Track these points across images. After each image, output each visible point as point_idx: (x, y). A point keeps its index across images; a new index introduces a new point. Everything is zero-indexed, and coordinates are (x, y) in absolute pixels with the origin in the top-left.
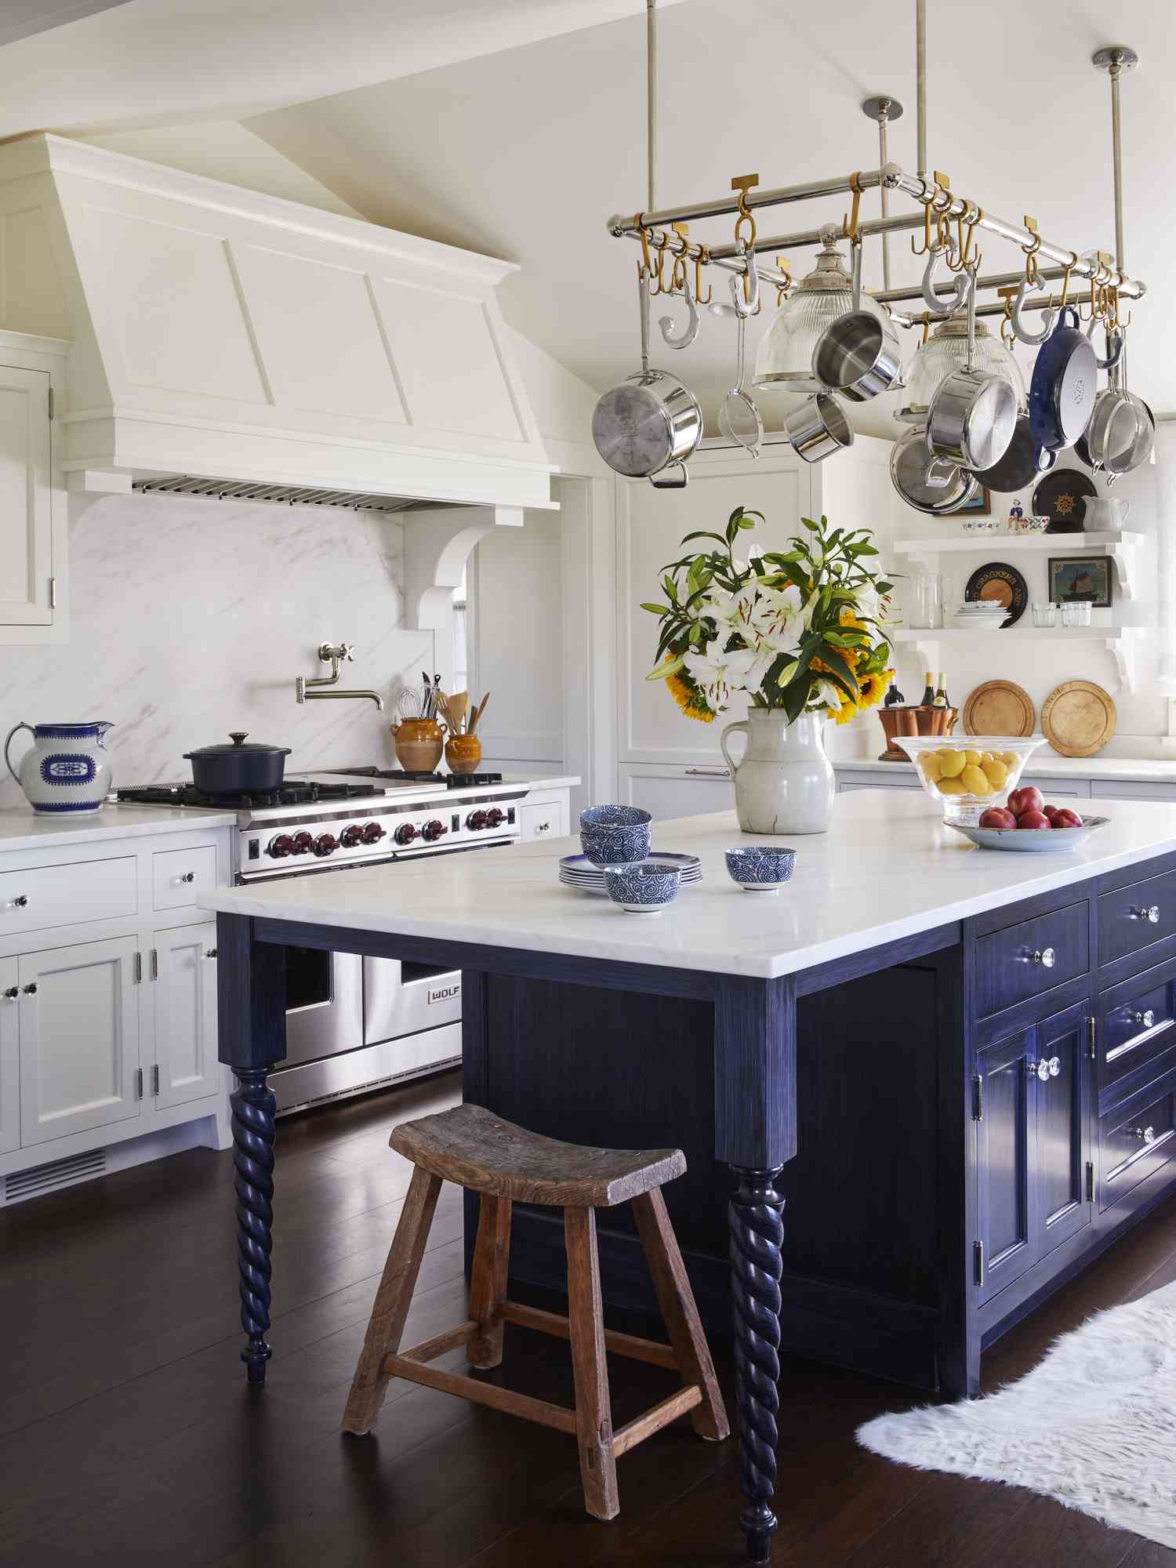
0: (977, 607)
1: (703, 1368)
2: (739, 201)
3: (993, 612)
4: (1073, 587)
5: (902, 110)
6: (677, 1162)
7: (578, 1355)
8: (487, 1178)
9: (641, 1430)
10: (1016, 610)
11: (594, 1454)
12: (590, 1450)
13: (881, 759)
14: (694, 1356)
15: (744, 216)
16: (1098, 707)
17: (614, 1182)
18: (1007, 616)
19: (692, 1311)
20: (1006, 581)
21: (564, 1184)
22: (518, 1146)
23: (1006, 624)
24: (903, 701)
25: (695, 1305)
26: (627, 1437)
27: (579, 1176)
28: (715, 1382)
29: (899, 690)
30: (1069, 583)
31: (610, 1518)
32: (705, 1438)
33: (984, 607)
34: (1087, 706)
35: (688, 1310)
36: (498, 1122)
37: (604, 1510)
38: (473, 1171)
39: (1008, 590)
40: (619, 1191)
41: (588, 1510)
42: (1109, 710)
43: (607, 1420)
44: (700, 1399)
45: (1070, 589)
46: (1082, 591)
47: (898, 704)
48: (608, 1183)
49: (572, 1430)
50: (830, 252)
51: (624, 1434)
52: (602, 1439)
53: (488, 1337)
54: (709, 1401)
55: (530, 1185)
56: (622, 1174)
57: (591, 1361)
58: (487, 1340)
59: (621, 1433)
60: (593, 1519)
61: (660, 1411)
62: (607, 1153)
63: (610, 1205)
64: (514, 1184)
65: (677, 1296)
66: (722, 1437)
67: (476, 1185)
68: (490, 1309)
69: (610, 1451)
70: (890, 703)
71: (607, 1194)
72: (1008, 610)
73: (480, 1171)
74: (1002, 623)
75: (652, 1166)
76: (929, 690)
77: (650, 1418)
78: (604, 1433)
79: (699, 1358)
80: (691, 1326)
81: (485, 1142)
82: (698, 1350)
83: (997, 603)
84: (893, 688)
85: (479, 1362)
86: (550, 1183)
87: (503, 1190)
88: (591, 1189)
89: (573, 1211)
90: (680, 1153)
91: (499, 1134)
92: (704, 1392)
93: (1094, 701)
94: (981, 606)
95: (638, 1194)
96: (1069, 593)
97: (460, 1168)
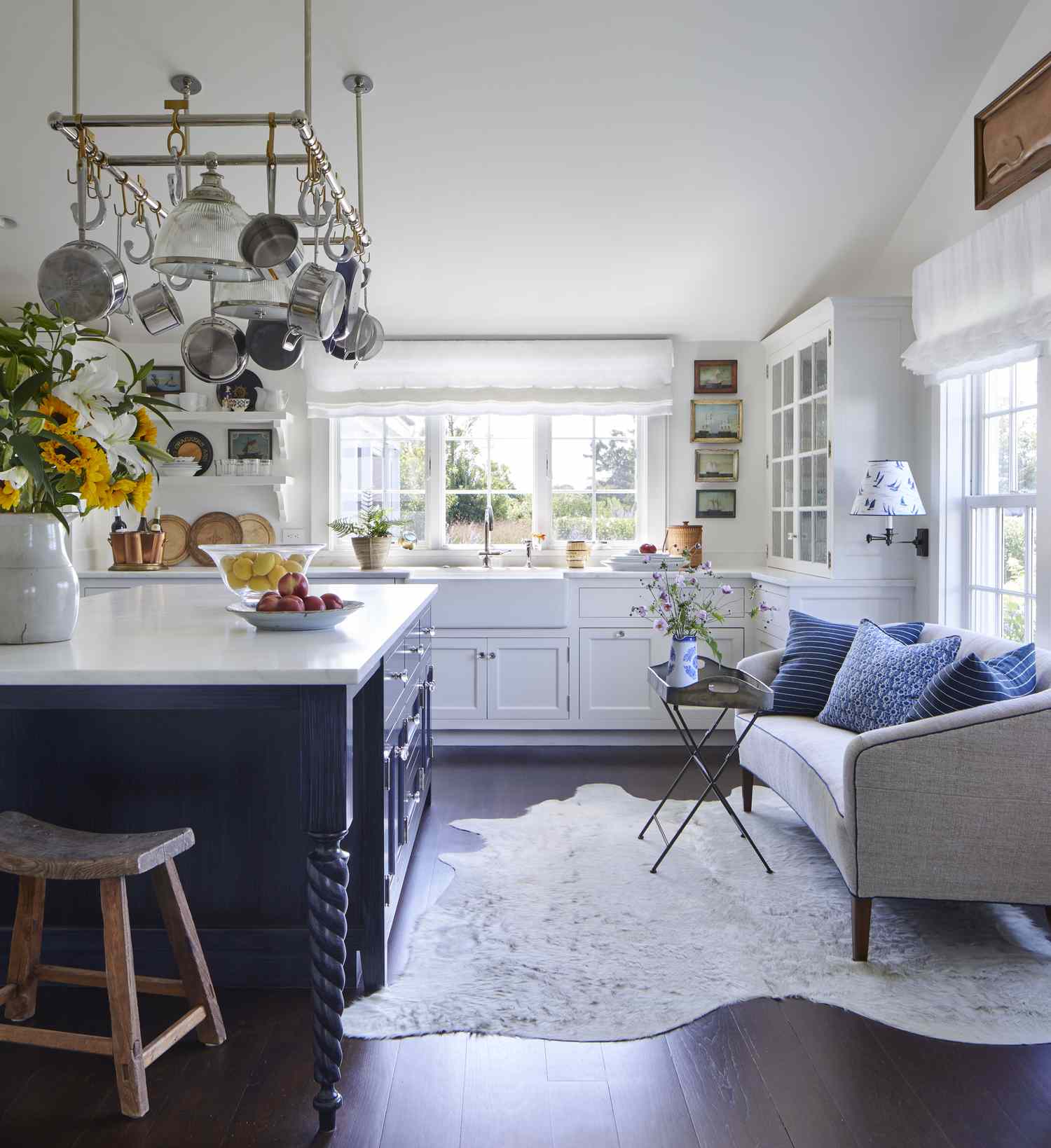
0: (179, 461)
1: (207, 992)
2: (173, 119)
3: (189, 466)
4: (246, 450)
5: (201, 87)
6: (187, 838)
7: (114, 994)
8: (33, 864)
9: (163, 1044)
10: (205, 464)
11: (128, 1069)
12: (125, 1066)
13: (110, 570)
14: (201, 983)
15: (176, 130)
16: (262, 531)
17: (142, 855)
18: (199, 468)
19: (197, 949)
20: (197, 444)
21: (101, 861)
22: (54, 839)
23: (198, 474)
24: (126, 527)
25: (200, 946)
26: (153, 1051)
27: (112, 854)
28: (216, 1002)
29: (122, 520)
30: (243, 447)
31: (142, 1116)
32: (207, 1044)
33: (183, 461)
34: (255, 530)
35: (195, 950)
36: (36, 823)
37: (138, 1110)
38: (20, 861)
39: (199, 450)
40: (146, 862)
41: (123, 1112)
42: (270, 533)
43: (138, 1040)
44: (205, 1016)
45: (243, 451)
46: (251, 452)
47: (123, 530)
48: (137, 857)
49: (109, 1053)
50: (212, 173)
51: (150, 1050)
52: (135, 1056)
53: (25, 995)
54: (212, 1017)
55: (71, 865)
56: (148, 849)
57: (125, 997)
58: (23, 997)
59: (148, 1048)
60: (129, 1119)
61: (176, 1029)
62: (130, 837)
63: (140, 873)
64: (56, 866)
65: (187, 940)
66: (221, 1042)
67: (23, 871)
68: (27, 973)
69: (141, 1064)
70: (117, 529)
71: (137, 865)
72: (199, 464)
73: (25, 860)
74: (195, 472)
75: (169, 842)
76: (143, 520)
77: (169, 1034)
78: (136, 1051)
79: (204, 985)
80: (198, 961)
81: (28, 838)
82: (203, 979)
83: (192, 459)
84: (118, 518)
85: (16, 1016)
86: (89, 862)
87: (48, 871)
88: (123, 862)
89: (107, 882)
90: (190, 830)
91: (38, 831)
92: (208, 1011)
93: (261, 528)
94: (181, 460)
95: (160, 863)
96: (243, 453)
97: (8, 859)
